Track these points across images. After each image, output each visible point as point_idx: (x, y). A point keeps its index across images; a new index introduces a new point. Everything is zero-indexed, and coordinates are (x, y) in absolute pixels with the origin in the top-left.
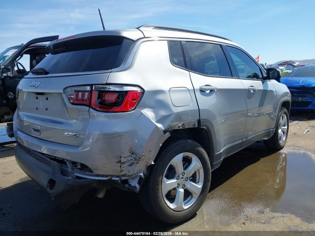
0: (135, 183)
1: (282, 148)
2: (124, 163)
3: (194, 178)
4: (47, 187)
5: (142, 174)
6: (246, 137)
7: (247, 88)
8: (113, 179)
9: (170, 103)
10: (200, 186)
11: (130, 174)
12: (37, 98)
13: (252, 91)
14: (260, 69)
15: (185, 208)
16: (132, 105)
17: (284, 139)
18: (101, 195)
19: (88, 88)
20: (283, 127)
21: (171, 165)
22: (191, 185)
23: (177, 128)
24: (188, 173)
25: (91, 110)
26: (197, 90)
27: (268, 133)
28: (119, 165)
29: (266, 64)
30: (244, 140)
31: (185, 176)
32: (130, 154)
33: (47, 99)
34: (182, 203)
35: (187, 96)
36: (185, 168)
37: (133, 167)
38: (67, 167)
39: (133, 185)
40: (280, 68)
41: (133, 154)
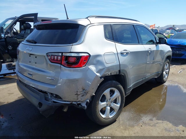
0: (84, 105)
1: (165, 82)
2: (79, 95)
3: (115, 101)
4: (38, 106)
5: (88, 101)
6: (145, 78)
7: (147, 50)
8: (73, 103)
9: (104, 62)
10: (118, 105)
11: (82, 100)
12: (30, 56)
13: (150, 52)
14: (155, 38)
15: (110, 117)
16: (84, 63)
17: (166, 77)
18: (65, 110)
19: (60, 54)
20: (166, 70)
21: (103, 95)
22: (114, 105)
23: (107, 75)
24: (112, 99)
25: (62, 66)
26: (119, 53)
27: (157, 74)
28: (76, 96)
29: (159, 27)
30: (144, 79)
31: (111, 100)
32: (82, 90)
33: (36, 57)
34: (108, 115)
35: (114, 57)
36: (111, 96)
37: (83, 97)
38: (48, 96)
39: (83, 106)
40: (167, 31)
41: (84, 90)
